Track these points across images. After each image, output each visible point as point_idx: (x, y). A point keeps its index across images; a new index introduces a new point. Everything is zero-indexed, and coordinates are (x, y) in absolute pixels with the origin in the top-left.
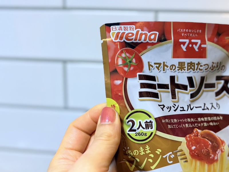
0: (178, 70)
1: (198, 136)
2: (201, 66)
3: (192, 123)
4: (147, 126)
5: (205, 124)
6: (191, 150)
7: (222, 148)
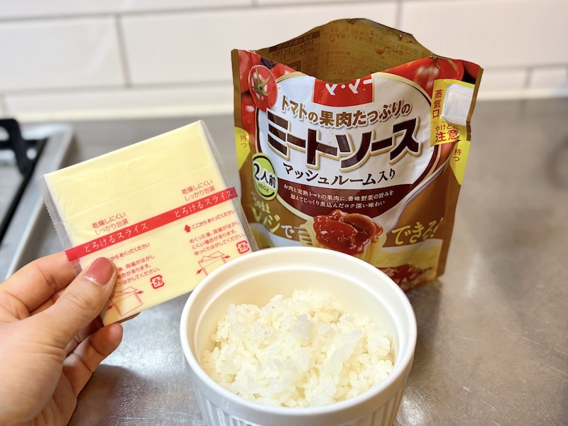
0: (321, 123)
1: (337, 219)
3: (333, 202)
4: (271, 181)
5: (359, 206)
6: (318, 235)
7: (375, 237)
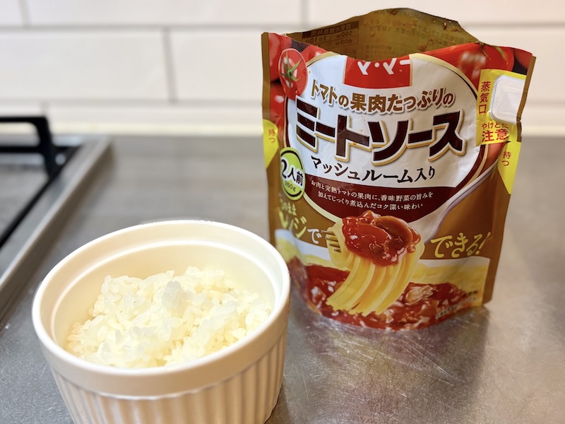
0: (352, 108)
1: (369, 222)
2: (401, 102)
3: (364, 201)
4: (298, 180)
5: (393, 207)
6: (348, 240)
7: (412, 246)
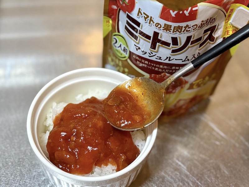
0: (163, 30)
1: (164, 77)
2: (190, 28)
4: (125, 50)
